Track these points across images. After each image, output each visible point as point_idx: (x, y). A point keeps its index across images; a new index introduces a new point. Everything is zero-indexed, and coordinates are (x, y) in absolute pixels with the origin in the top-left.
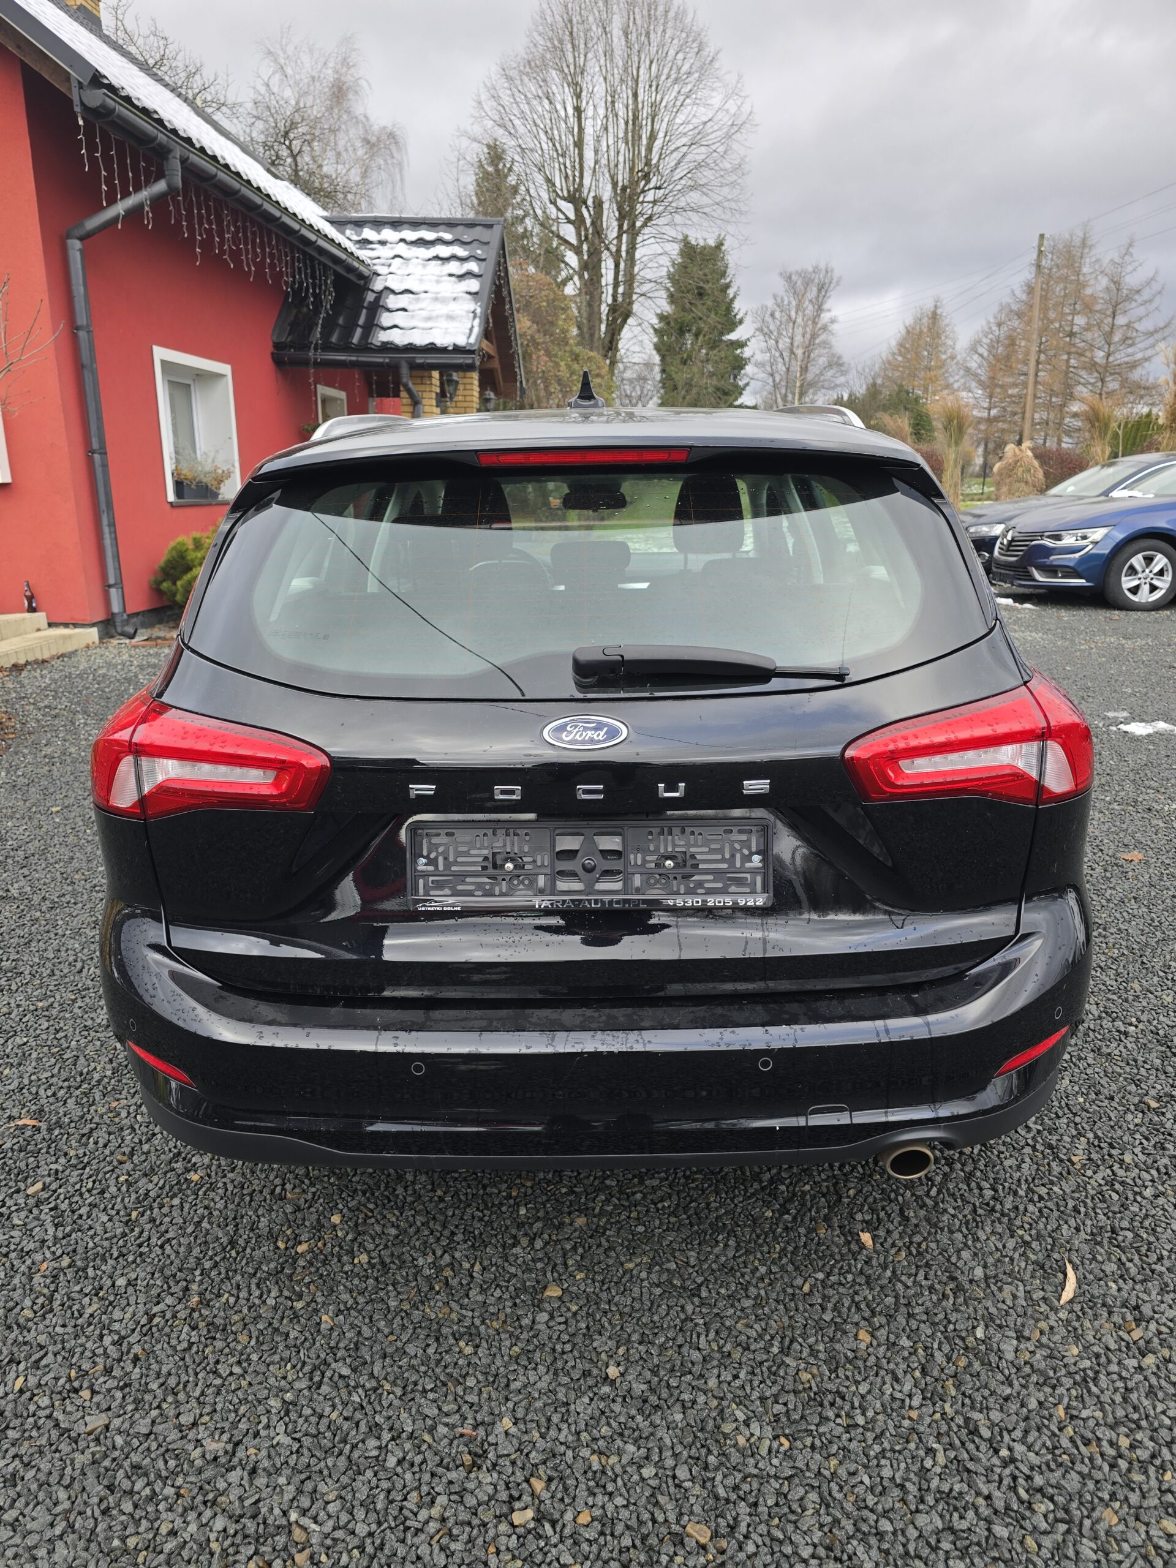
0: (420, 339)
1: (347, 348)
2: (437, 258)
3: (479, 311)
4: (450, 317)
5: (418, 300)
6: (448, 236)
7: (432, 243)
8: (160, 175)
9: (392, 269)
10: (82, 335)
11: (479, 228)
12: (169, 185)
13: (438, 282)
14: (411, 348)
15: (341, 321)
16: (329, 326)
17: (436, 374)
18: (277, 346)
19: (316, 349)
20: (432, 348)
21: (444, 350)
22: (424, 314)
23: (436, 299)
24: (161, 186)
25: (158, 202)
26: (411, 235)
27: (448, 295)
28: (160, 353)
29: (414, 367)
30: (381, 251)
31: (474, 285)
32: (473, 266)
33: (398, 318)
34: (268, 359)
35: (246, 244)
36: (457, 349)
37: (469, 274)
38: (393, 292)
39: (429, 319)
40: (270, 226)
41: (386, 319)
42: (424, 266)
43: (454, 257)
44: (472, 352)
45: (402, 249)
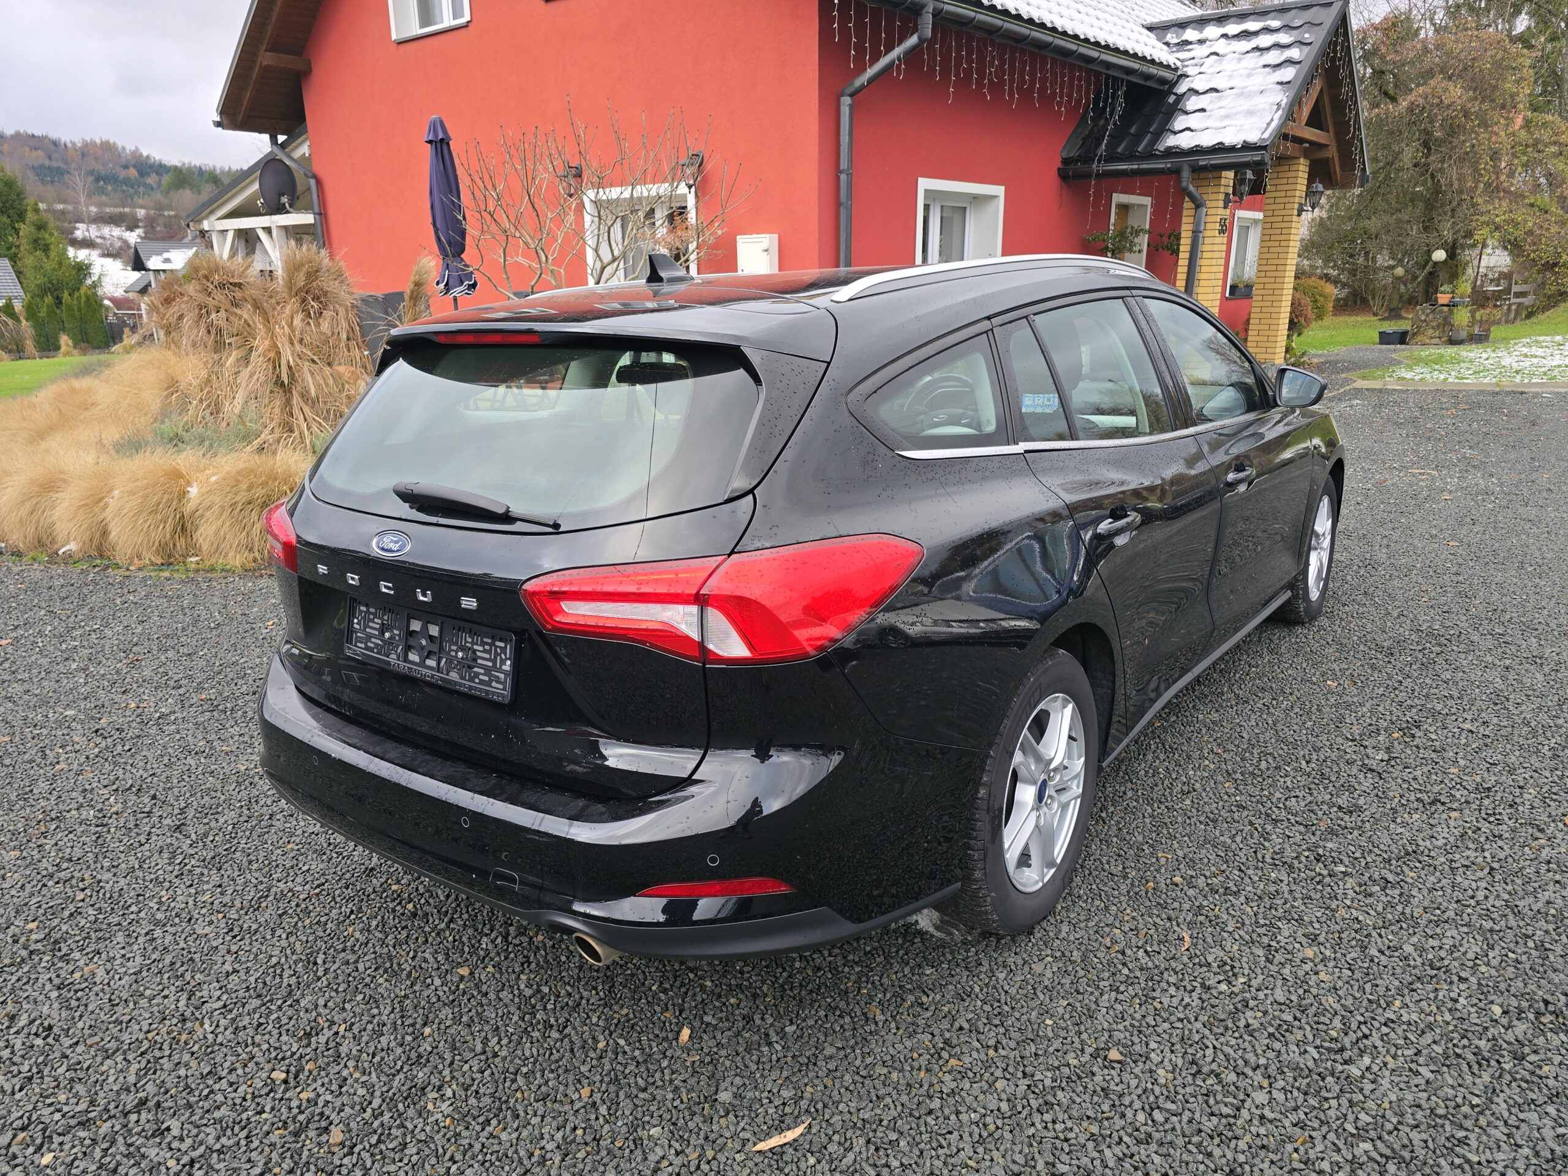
0: (1207, 140)
1: (1130, 157)
2: (1257, 49)
3: (1283, 103)
4: (1250, 113)
5: (1220, 98)
6: (1275, 24)
7: (1256, 33)
9: (1202, 69)
10: (843, 177)
11: (1315, 9)
13: (1249, 75)
14: (1197, 151)
15: (1133, 130)
16: (1116, 139)
17: (1230, 174)
18: (1066, 161)
19: (1099, 161)
20: (1219, 149)
21: (1232, 149)
22: (1222, 112)
23: (1241, 94)
24: (913, 40)
26: (1233, 29)
27: (1255, 88)
28: (925, 184)
29: (1197, 170)
30: (1199, 51)
31: (1289, 73)
32: (1295, 53)
33: (1192, 121)
34: (1053, 178)
36: (1247, 147)
37: (1289, 62)
38: (1196, 92)
39: (1226, 117)
41: (1180, 122)
42: (1239, 60)
43: (1277, 46)
44: (1264, 148)
45: (1221, 46)
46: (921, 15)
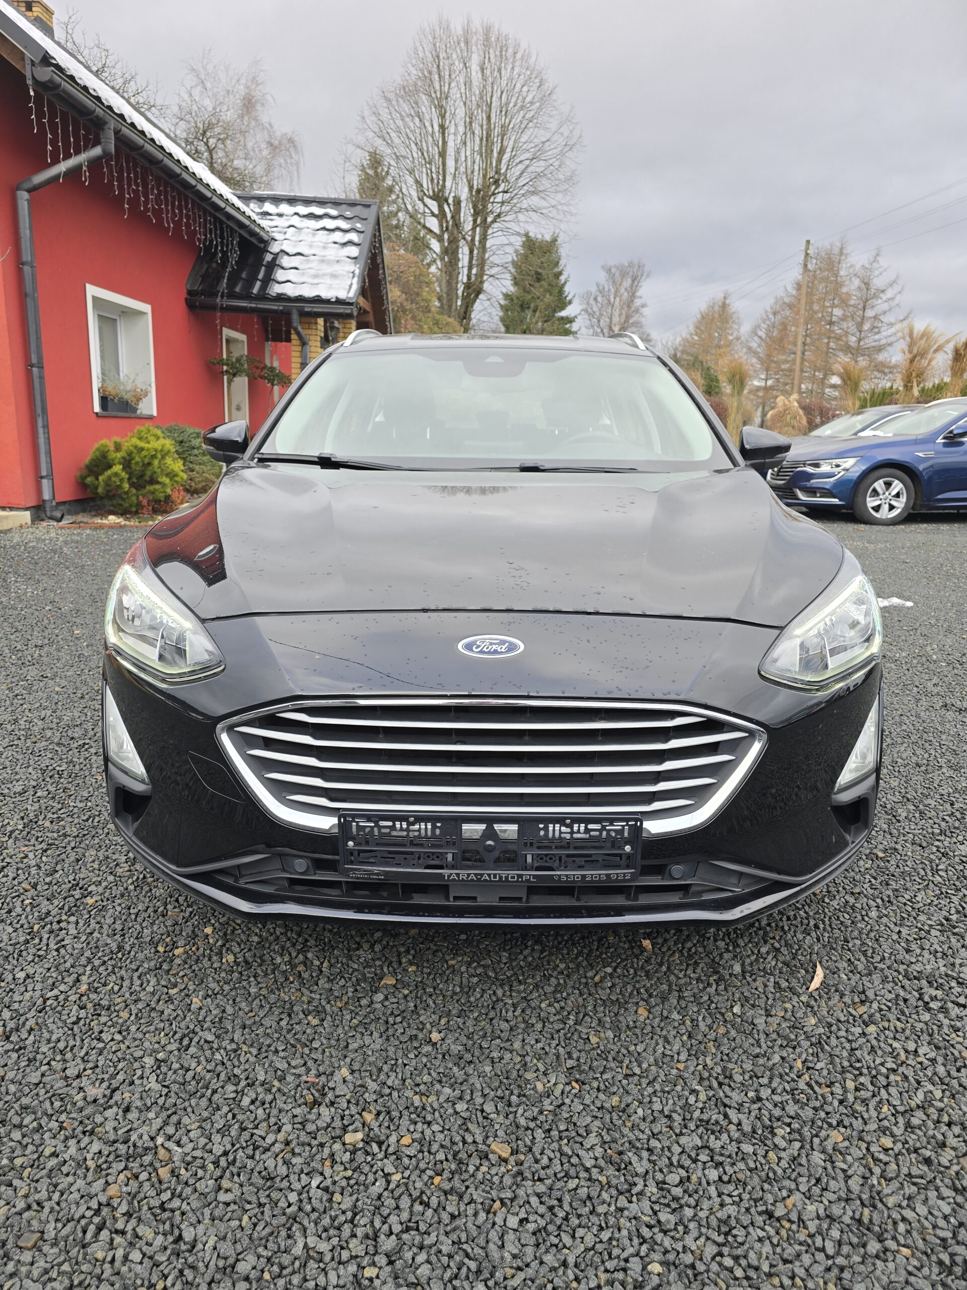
0: (308, 292)
1: (248, 296)
2: (324, 229)
3: (357, 272)
4: (334, 276)
5: (308, 261)
6: (333, 212)
7: (320, 217)
8: (97, 142)
9: (287, 236)
10: (26, 269)
11: (359, 207)
12: (104, 151)
13: (325, 248)
14: (300, 299)
15: (244, 275)
16: (234, 278)
17: (321, 321)
18: (190, 293)
19: (222, 297)
20: (318, 300)
21: (328, 301)
22: (312, 272)
23: (322, 261)
24: (97, 151)
25: (94, 164)
26: (303, 210)
27: (332, 258)
28: (92, 291)
29: (303, 314)
30: (278, 221)
31: (354, 251)
32: (354, 237)
33: (291, 275)
34: (183, 304)
35: (167, 205)
36: (339, 302)
37: (350, 243)
38: (287, 254)
39: (316, 276)
40: (187, 193)
41: (280, 275)
42: (314, 235)
43: (338, 229)
44: (351, 304)
45: (296, 221)
46: (103, 130)
